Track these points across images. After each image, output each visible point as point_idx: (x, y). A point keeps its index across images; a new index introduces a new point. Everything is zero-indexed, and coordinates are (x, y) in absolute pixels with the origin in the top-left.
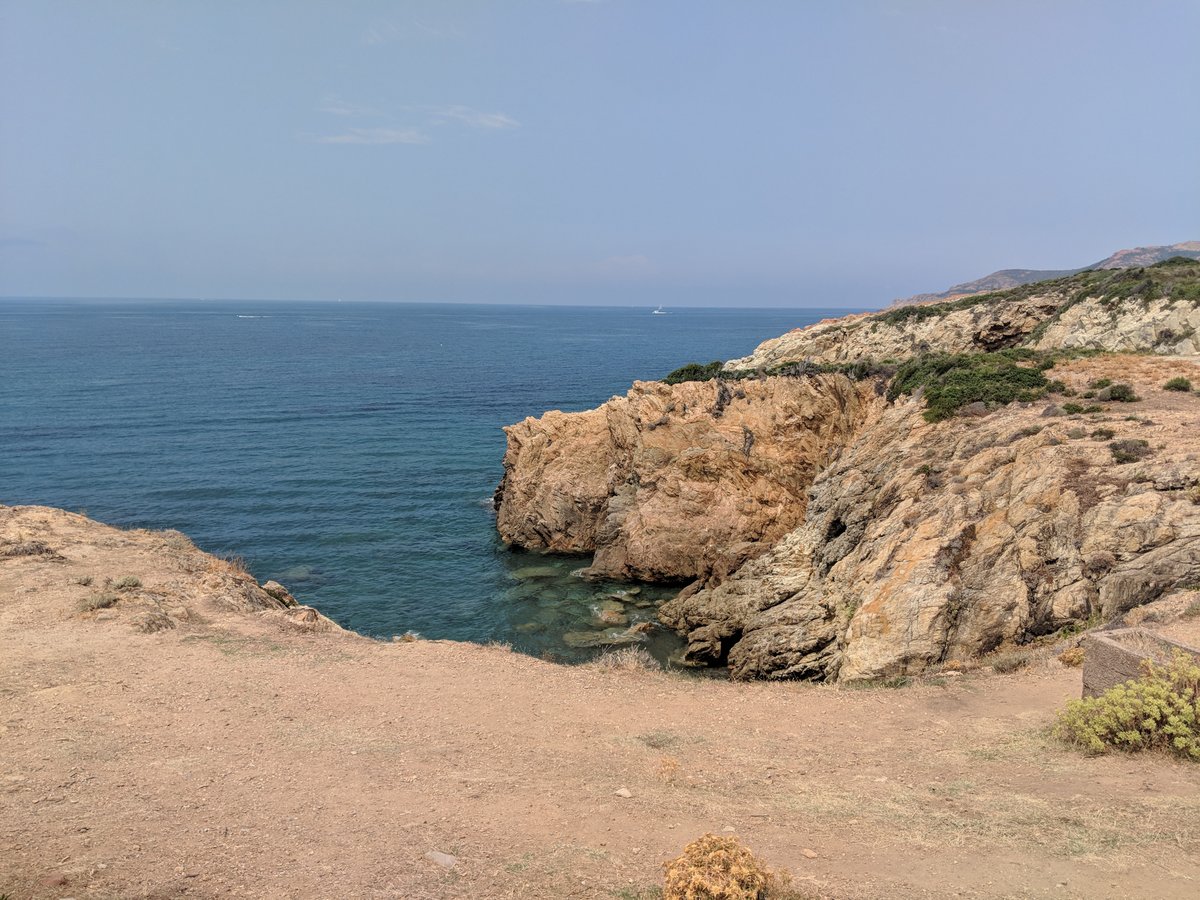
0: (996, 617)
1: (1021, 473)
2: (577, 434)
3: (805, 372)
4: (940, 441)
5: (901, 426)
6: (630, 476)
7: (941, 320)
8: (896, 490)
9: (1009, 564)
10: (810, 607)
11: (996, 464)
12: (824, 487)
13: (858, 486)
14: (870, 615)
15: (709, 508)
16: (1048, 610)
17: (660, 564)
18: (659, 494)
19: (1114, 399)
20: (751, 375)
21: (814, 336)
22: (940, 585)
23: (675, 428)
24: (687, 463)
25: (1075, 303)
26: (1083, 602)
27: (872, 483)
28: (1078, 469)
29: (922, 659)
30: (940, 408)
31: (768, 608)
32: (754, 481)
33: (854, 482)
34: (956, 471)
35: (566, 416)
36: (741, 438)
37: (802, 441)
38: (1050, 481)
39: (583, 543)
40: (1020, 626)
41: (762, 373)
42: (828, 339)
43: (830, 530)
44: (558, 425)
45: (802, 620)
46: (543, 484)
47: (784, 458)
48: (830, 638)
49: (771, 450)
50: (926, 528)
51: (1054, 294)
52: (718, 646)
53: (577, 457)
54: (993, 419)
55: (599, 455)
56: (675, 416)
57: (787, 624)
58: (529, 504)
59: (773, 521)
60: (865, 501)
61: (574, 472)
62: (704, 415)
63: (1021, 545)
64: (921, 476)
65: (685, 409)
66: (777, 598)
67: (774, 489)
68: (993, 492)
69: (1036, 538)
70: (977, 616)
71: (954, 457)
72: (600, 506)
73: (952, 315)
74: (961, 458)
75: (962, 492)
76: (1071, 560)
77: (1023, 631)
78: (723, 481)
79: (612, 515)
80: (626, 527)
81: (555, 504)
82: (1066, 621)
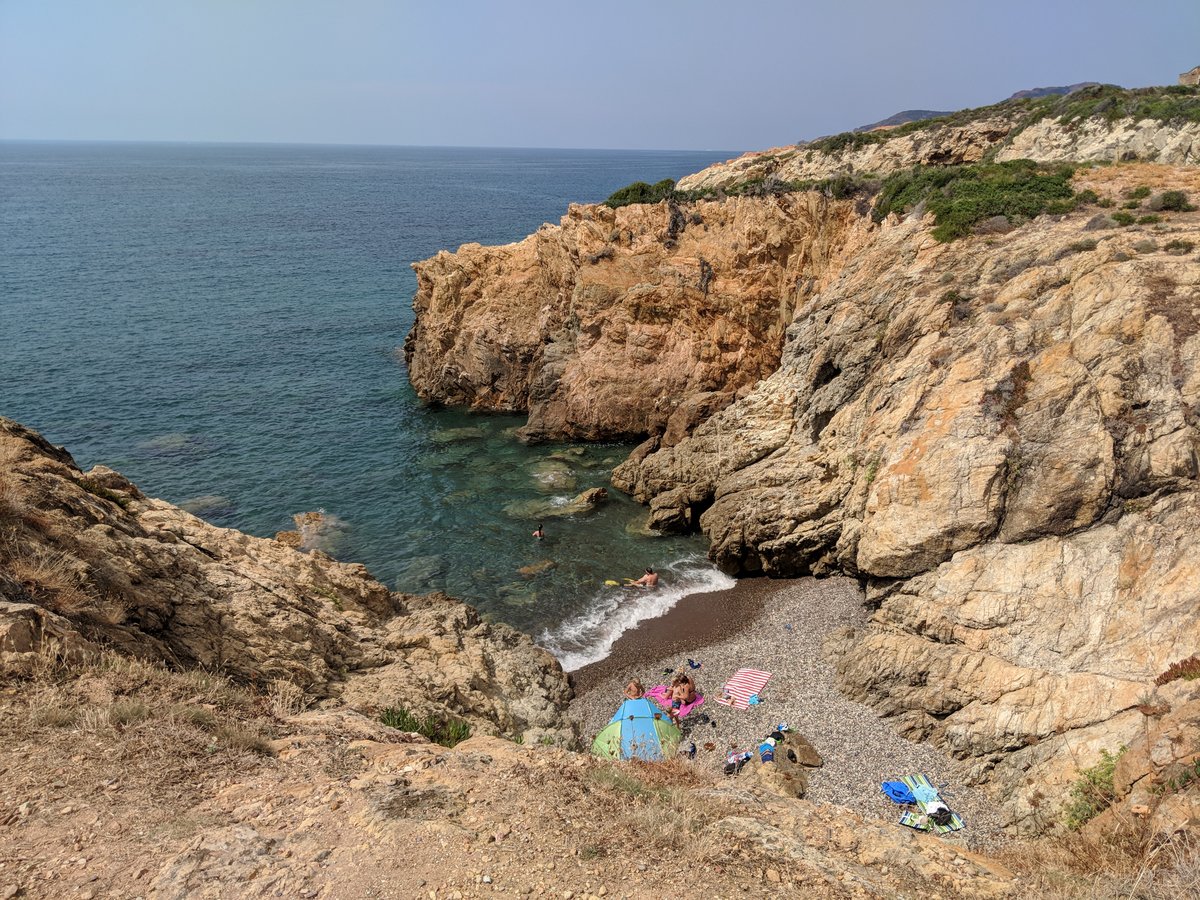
0: (1074, 476)
1: (1085, 295)
2: (499, 271)
3: (771, 191)
4: (956, 263)
5: (904, 247)
6: (568, 319)
7: (879, 148)
8: (914, 323)
9: (1086, 411)
10: (795, 465)
11: (1043, 287)
12: (806, 325)
13: (854, 322)
14: (901, 477)
15: (661, 355)
16: (1144, 467)
17: (607, 421)
18: (603, 339)
19: (1167, 208)
20: (709, 196)
21: (746, 166)
22: (992, 438)
23: (620, 261)
24: (636, 301)
25: (1029, 125)
26: (1188, 456)
27: (872, 317)
28: (1162, 289)
29: (975, 530)
30: (952, 226)
31: (744, 468)
32: (712, 322)
33: (848, 317)
34: (989, 298)
35: (485, 250)
36: (697, 270)
37: (767, 274)
38: (1129, 305)
39: (513, 398)
40: (1106, 488)
41: (720, 193)
42: (759, 170)
43: (819, 375)
44: (477, 261)
45: (786, 481)
46: (463, 331)
47: (746, 294)
48: (833, 503)
49: (731, 285)
50: (959, 369)
51: (998, 119)
52: (688, 513)
53: (501, 299)
54: (1019, 235)
55: (528, 296)
56: (620, 245)
57: (769, 486)
58: (447, 354)
59: (733, 368)
60: (865, 338)
61: (500, 316)
62: (655, 244)
63: (1101, 386)
64: (947, 305)
65: (631, 237)
66: (755, 455)
67: (734, 330)
68: (1049, 321)
69: (1119, 376)
70: (1045, 476)
71: (980, 282)
72: (532, 356)
73: (891, 142)
74: (991, 282)
75: (1006, 323)
76: (1169, 403)
77: (1109, 493)
78: (677, 323)
79: (549, 365)
80: (565, 379)
81: (479, 354)
82: (1167, 480)
